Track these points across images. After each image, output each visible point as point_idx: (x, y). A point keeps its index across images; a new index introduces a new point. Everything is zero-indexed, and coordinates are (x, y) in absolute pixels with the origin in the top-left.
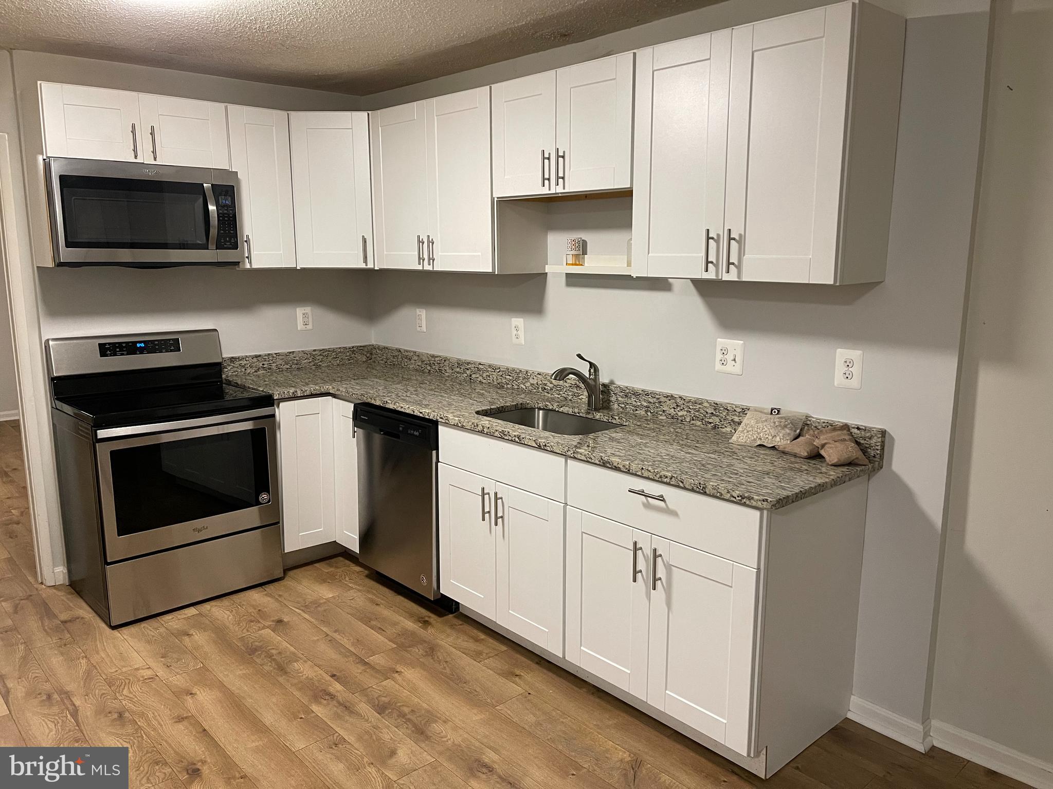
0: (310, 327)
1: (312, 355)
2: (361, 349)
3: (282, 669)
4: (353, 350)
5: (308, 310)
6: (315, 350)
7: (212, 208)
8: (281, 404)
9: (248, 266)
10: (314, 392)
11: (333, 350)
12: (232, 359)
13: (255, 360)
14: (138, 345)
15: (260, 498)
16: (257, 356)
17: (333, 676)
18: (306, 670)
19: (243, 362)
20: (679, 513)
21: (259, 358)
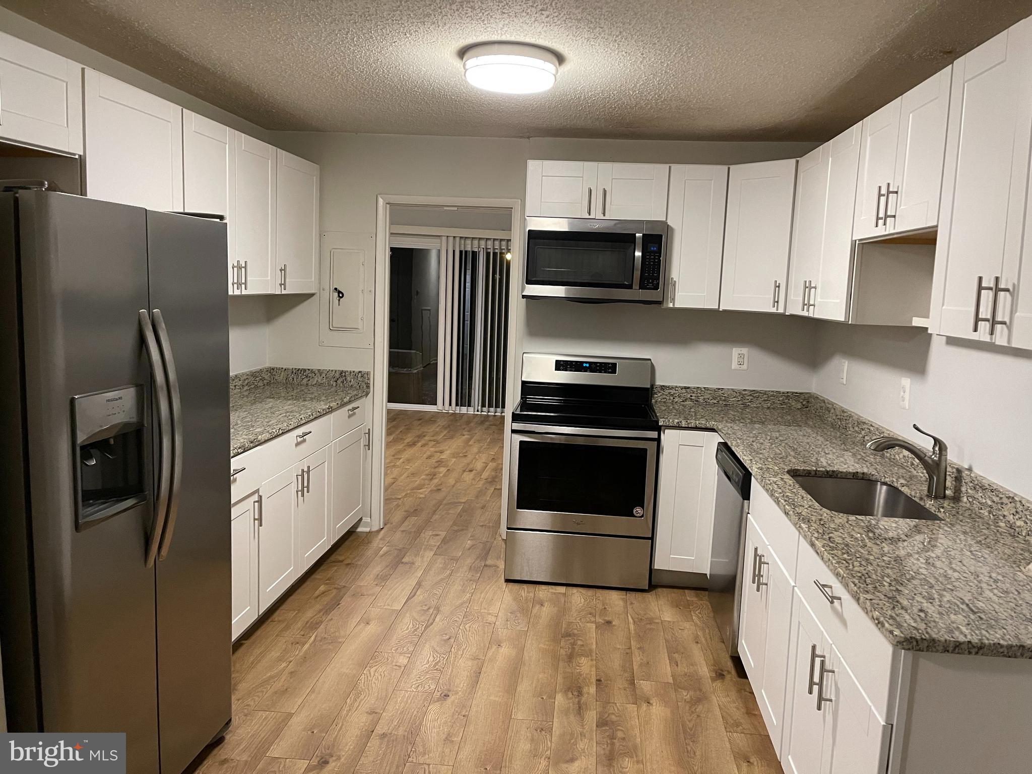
0: (745, 367)
1: (741, 394)
2: (797, 396)
3: (570, 657)
4: (788, 395)
5: (745, 351)
6: (745, 390)
7: (638, 254)
8: (666, 431)
9: (671, 305)
10: (699, 426)
11: (765, 393)
12: (663, 388)
13: (684, 391)
14: (584, 365)
15: (634, 511)
16: (686, 388)
17: (599, 680)
18: (585, 666)
19: (673, 392)
20: (848, 624)
21: (688, 390)
